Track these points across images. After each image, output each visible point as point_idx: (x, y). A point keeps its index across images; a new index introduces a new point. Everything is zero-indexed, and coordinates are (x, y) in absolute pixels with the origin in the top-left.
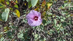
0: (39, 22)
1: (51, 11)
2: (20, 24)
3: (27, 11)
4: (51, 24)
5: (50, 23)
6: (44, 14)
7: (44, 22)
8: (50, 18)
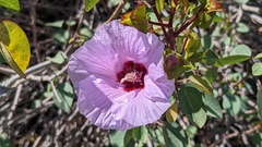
0: (155, 100)
1: (244, 28)
2: (24, 121)
3: (75, 29)
4: (245, 123)
5: (236, 111)
6: (184, 44)
7: (188, 101)
8: (239, 75)
